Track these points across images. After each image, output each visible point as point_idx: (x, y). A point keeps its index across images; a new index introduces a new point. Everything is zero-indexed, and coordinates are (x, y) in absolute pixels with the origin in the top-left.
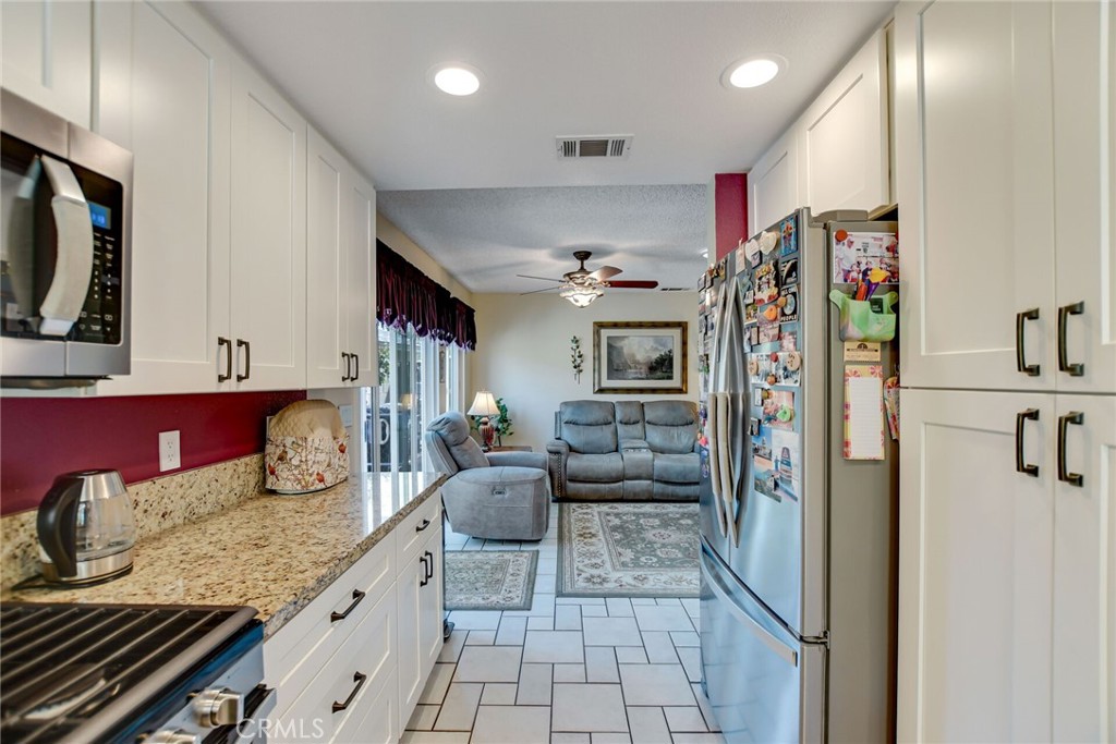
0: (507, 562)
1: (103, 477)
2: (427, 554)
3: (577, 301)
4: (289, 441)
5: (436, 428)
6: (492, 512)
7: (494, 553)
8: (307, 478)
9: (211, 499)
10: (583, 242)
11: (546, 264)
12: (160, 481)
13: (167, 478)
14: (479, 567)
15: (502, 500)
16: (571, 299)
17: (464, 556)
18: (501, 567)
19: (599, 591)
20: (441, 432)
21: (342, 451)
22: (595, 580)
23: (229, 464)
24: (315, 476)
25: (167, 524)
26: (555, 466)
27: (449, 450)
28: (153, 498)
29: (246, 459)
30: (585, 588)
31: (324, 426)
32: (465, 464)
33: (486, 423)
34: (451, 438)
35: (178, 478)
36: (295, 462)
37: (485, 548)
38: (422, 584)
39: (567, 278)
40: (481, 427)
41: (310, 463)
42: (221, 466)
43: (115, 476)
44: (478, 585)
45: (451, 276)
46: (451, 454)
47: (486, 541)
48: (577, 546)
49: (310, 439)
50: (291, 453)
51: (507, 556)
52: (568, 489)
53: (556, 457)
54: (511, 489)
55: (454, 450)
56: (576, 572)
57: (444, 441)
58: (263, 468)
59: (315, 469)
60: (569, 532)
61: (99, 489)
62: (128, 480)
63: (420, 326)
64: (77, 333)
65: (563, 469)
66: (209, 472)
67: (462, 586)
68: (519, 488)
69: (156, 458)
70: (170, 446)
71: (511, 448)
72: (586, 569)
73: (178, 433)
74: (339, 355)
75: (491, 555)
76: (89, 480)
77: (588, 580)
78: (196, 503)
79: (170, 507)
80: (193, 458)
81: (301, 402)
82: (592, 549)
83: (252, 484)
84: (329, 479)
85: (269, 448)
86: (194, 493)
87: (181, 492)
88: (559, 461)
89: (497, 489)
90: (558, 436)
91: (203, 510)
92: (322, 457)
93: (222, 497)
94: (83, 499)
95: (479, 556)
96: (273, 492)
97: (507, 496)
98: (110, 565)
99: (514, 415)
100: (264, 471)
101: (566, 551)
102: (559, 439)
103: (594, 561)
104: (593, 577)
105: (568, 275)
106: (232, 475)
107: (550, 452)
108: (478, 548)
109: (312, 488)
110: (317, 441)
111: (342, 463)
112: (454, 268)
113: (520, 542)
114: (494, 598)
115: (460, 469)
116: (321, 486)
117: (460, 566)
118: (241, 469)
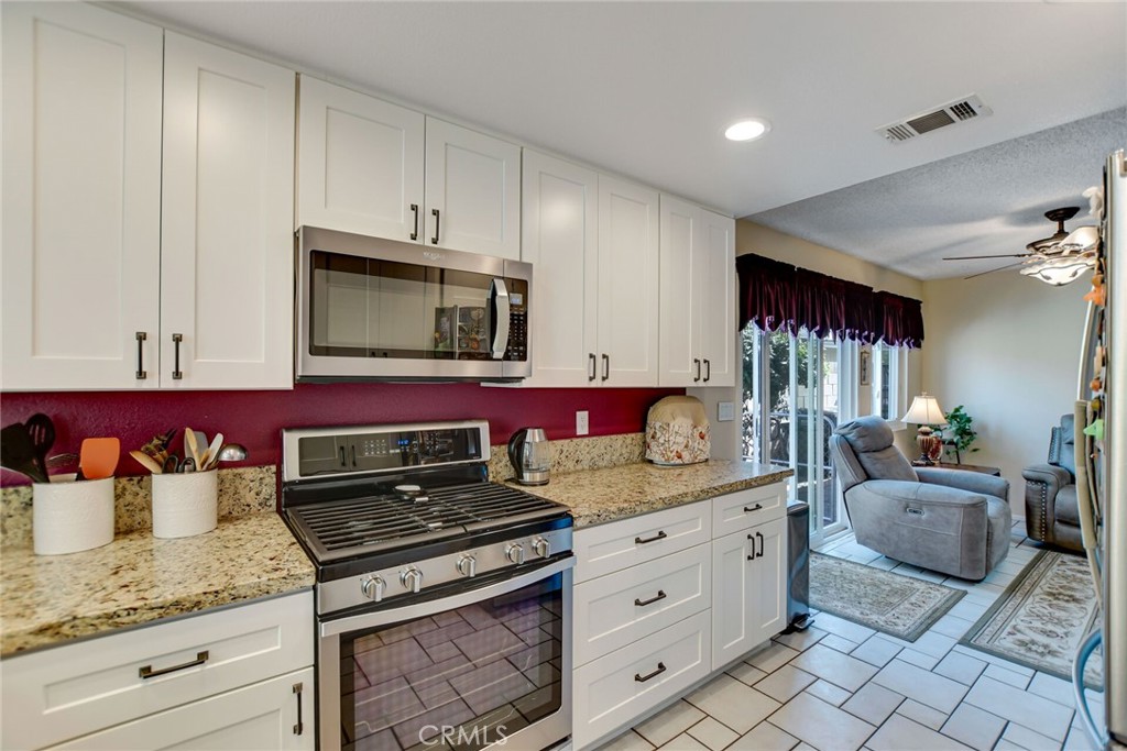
0: (913, 591)
1: (536, 431)
2: (758, 534)
3: (1048, 278)
4: (658, 425)
5: (843, 431)
6: (905, 532)
7: (902, 577)
8: (669, 453)
9: (607, 457)
10: (1059, 197)
11: (1000, 236)
12: (575, 440)
13: (580, 439)
14: (875, 585)
15: (919, 520)
16: (1039, 276)
17: (865, 571)
18: (903, 593)
19: (1031, 661)
20: (849, 436)
21: (702, 438)
22: (1034, 648)
23: (620, 437)
24: (674, 453)
25: (579, 467)
26: (1035, 499)
27: (857, 456)
28: (571, 449)
29: (633, 435)
30: (1010, 650)
31: (685, 416)
32: (876, 474)
33: (927, 434)
34: (860, 444)
35: (586, 440)
36: (661, 441)
37: (895, 571)
38: (749, 558)
39: (1032, 250)
40: (920, 437)
41: (671, 443)
42: (614, 437)
43: (541, 430)
44: (863, 600)
45: (881, 269)
46: (860, 462)
47: (900, 564)
48: (1035, 603)
49: (671, 425)
50: (659, 434)
51: (917, 585)
52: (1058, 534)
53: (1039, 487)
54: (931, 511)
55: (863, 457)
56: (1009, 629)
57: (851, 446)
58: (644, 442)
59: (675, 448)
60: (1034, 585)
61: (534, 436)
62: (550, 438)
63: (818, 328)
64: (507, 357)
65: (1049, 506)
66: (606, 440)
67: (845, 595)
68: (941, 511)
69: (574, 427)
70: (582, 420)
71: (974, 468)
72: (1027, 631)
73: (587, 413)
74: (691, 361)
75: (898, 579)
76: (530, 431)
77: (1022, 643)
78: (597, 458)
79: (581, 458)
80: (597, 429)
81: (682, 397)
82: (1058, 614)
83: (637, 453)
84: (687, 458)
85: (648, 429)
86: (595, 452)
87: (588, 449)
88: (1043, 492)
89: (912, 507)
90: (1055, 460)
91: (601, 464)
92: (680, 439)
93: (614, 458)
94: (528, 440)
95: (882, 575)
96: (651, 462)
97: (924, 517)
98: (538, 477)
99: (984, 428)
100: (646, 445)
101: (1011, 605)
102: (1056, 464)
103: (1050, 627)
104: (1033, 642)
105: (1033, 245)
106: (621, 445)
107: (1028, 479)
108: (887, 568)
109: (672, 462)
110: (676, 428)
111: (701, 447)
112: (881, 260)
113: (947, 576)
114: (874, 617)
115: (869, 477)
116: (679, 461)
117: (854, 577)
118: (629, 441)
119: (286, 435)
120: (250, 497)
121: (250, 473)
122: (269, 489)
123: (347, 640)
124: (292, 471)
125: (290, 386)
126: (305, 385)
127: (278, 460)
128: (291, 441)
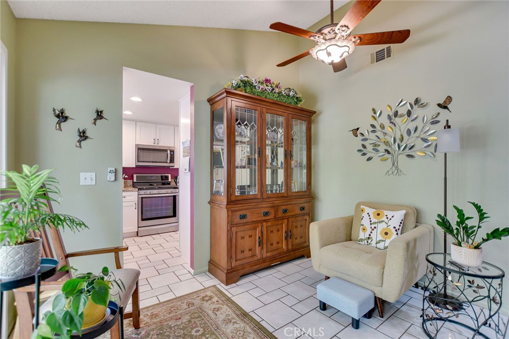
64: (170, 162)
119: (134, 175)
120: (128, 185)
121: (128, 181)
122: (131, 183)
123: (142, 198)
124: (135, 180)
125: (135, 166)
126: (138, 167)
127: (133, 179)
128: (135, 176)
